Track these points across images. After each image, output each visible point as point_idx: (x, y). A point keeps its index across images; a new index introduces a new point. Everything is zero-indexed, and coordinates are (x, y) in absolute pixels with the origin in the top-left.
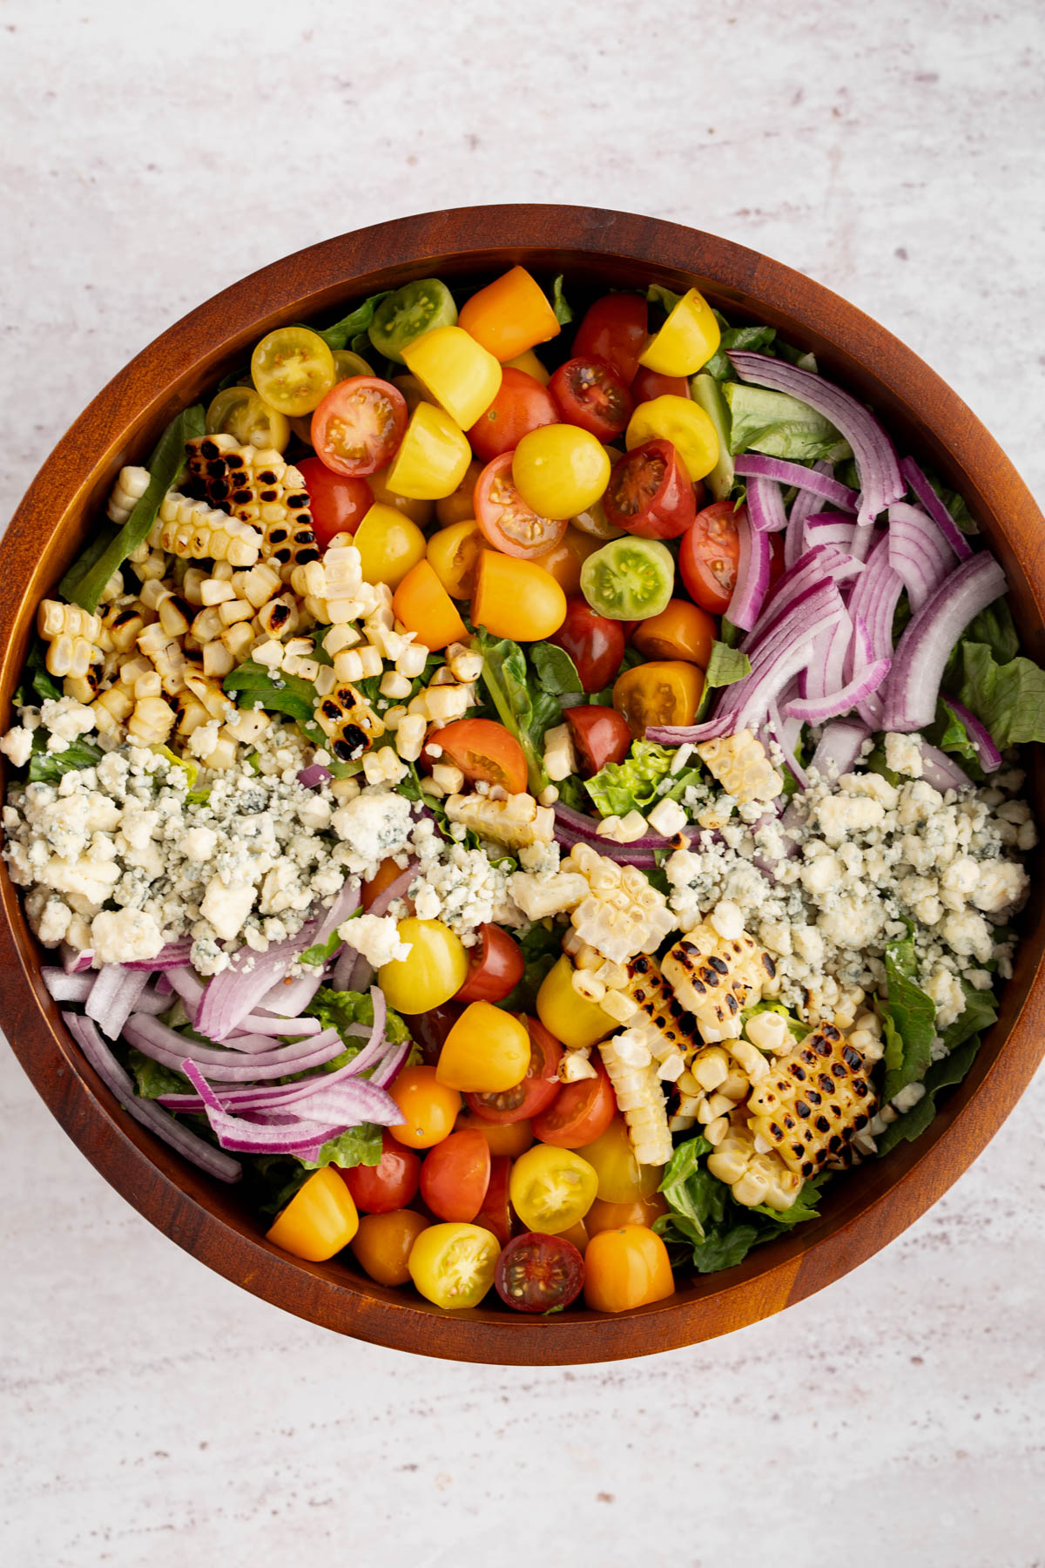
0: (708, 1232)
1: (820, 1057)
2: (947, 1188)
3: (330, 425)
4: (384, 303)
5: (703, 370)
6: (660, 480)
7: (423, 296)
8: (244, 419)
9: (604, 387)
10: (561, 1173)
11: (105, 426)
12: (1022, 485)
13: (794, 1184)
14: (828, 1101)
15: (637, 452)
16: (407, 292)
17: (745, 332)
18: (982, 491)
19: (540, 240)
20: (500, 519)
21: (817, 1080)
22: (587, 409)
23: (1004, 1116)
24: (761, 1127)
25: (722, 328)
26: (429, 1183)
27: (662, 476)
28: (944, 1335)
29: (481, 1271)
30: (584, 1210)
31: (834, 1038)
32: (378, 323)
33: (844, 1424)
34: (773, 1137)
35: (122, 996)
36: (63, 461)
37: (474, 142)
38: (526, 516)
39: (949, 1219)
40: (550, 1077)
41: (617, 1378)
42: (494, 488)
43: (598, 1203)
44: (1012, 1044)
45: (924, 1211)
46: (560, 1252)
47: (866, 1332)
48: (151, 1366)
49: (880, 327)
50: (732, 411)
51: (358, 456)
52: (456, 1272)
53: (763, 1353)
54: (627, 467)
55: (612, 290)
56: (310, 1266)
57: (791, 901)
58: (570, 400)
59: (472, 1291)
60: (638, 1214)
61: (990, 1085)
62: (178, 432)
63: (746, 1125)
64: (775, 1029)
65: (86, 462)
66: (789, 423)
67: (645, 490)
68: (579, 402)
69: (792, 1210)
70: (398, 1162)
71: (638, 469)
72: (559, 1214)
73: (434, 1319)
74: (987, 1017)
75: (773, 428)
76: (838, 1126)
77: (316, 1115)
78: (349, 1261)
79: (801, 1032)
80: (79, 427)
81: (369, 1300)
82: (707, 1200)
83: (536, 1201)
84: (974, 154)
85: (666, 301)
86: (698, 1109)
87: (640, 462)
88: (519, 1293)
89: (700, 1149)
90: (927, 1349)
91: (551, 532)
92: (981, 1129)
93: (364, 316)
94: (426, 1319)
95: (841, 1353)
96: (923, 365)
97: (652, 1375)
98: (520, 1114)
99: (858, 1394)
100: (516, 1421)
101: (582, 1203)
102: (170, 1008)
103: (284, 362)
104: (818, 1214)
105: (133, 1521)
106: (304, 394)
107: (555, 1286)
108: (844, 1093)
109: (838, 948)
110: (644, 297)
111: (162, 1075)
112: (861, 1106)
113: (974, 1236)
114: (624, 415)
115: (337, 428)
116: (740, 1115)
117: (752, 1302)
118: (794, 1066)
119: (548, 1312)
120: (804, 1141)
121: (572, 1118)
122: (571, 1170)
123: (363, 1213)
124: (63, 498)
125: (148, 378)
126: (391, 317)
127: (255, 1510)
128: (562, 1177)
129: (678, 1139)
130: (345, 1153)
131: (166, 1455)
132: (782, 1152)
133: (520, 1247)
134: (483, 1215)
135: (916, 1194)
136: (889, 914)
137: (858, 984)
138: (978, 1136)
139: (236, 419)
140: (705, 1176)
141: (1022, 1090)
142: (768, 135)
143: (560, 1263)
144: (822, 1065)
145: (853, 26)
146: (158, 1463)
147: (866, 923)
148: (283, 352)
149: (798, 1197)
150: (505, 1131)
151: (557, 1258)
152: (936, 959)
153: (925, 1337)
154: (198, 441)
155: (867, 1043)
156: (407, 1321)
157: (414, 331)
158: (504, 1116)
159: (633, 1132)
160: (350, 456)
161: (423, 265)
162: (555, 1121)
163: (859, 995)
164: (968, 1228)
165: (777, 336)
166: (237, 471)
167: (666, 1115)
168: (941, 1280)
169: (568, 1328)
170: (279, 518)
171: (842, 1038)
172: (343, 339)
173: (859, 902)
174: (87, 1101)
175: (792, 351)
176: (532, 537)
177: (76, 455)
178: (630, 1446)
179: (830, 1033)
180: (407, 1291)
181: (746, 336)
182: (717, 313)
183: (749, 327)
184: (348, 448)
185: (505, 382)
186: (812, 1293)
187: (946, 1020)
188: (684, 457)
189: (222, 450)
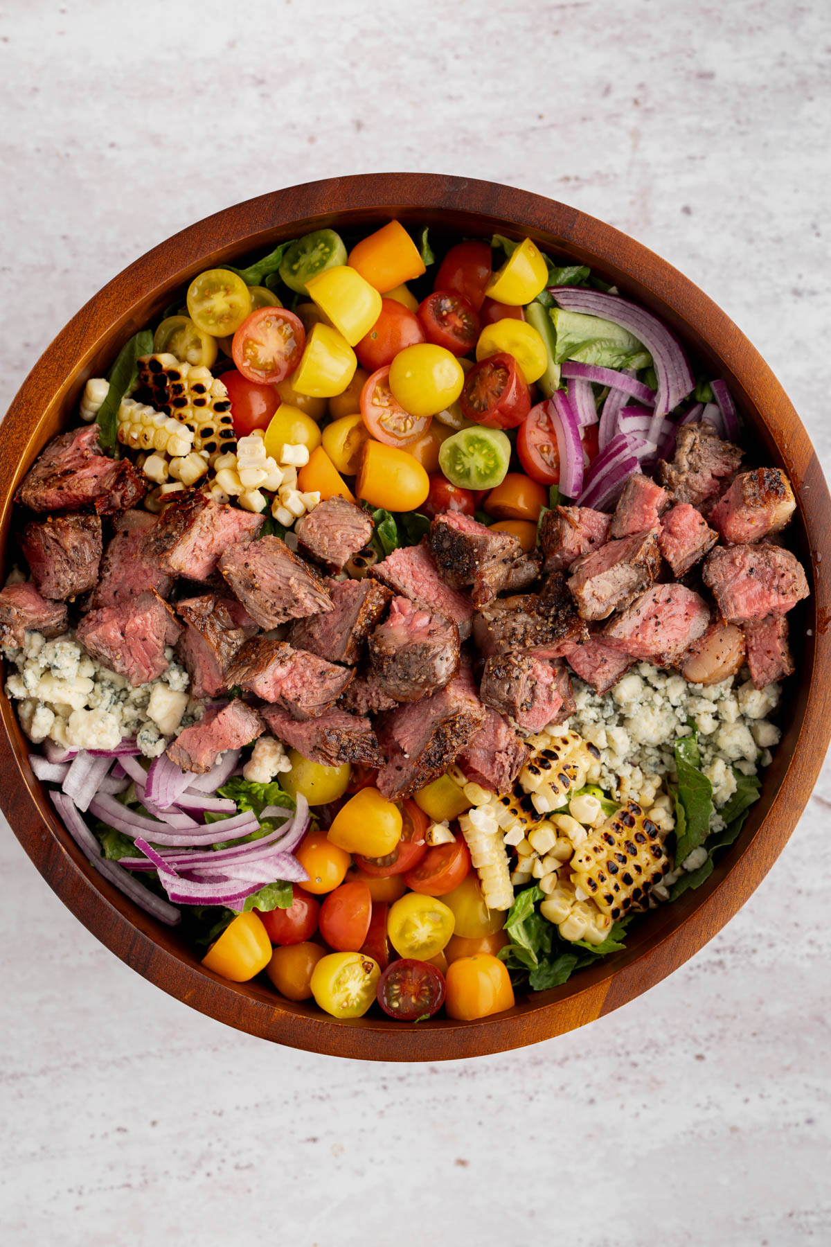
0: (540, 961)
1: (626, 828)
2: (723, 926)
3: (246, 345)
4: (290, 249)
5: (536, 300)
6: (505, 385)
7: (321, 242)
8: (182, 340)
9: (460, 313)
10: (426, 914)
11: (77, 344)
12: (780, 387)
13: (606, 924)
14: (632, 861)
15: (485, 362)
16: (307, 241)
17: (566, 270)
18: (749, 391)
19: (410, 200)
20: (380, 418)
21: (623, 845)
22: (446, 331)
23: (766, 870)
24: (581, 881)
25: (549, 267)
26: (325, 922)
27: (506, 381)
28: (721, 1038)
29: (365, 989)
30: (444, 943)
31: (637, 813)
32: (286, 265)
33: (645, 1106)
34: (589, 889)
35: (90, 779)
36: (45, 370)
37: (359, 125)
38: (400, 415)
39: (724, 949)
40: (418, 841)
41: (470, 1071)
42: (375, 395)
43: (455, 939)
44: (773, 815)
45: (705, 943)
46: (427, 973)
47: (661, 1036)
48: (114, 1062)
49: (670, 266)
50: (557, 330)
51: (269, 368)
52: (347, 989)
53: (582, 1052)
54: (478, 374)
55: (464, 239)
56: (235, 985)
57: (606, 708)
58: (433, 324)
59: (359, 1004)
60: (486, 946)
61: (756, 847)
62: (132, 350)
63: (569, 879)
64: (592, 808)
65: (63, 371)
66: (601, 340)
67: (492, 392)
68: (440, 325)
69: (604, 944)
70: (303, 905)
71: (487, 376)
72: (425, 946)
73: (330, 1026)
74: (753, 796)
75: (588, 343)
76: (639, 880)
77: (242, 875)
78: (265, 981)
79: (611, 809)
80: (57, 344)
81: (280, 1012)
82: (539, 936)
83: (407, 936)
84: (742, 134)
85: (506, 247)
86: (533, 866)
87: (488, 371)
88: (396, 1005)
89: (536, 895)
90: (708, 1049)
91: (418, 426)
92: (749, 880)
93: (275, 259)
94: (324, 1027)
95: (642, 1052)
96: (703, 295)
97: (497, 1069)
98: (396, 869)
99: (655, 1084)
100: (393, 1104)
101: (442, 938)
102: (126, 790)
103: (212, 296)
104: (624, 947)
105: (100, 1181)
106: (227, 321)
107: (423, 1000)
108: (644, 855)
109: (640, 745)
110: (489, 244)
111: (122, 841)
112: (657, 865)
113: (743, 963)
114: (474, 334)
115: (251, 347)
116: (565, 872)
117: (573, 1013)
118: (606, 834)
119: (418, 1020)
120: (613, 892)
121: (436, 872)
122: (433, 912)
123: (275, 946)
124: (45, 398)
125: (110, 306)
126: (296, 259)
127: (194, 1173)
128: (427, 916)
129: (518, 890)
130: (265, 900)
131: (125, 1130)
132: (597, 901)
133: (397, 970)
134: (367, 946)
135: (699, 929)
136: (679, 719)
137: (655, 773)
138: (746, 886)
139: (176, 341)
140: (538, 918)
141: (780, 850)
142: (584, 119)
143: (427, 982)
144: (628, 834)
145: (649, 36)
146: (119, 1137)
147: (662, 726)
148: (212, 289)
149: (609, 934)
150: (384, 883)
151: (424, 978)
152: (714, 753)
153: (707, 1040)
154: (146, 358)
155: (662, 818)
156: (309, 1028)
157: (316, 269)
158: (382, 871)
159: (484, 884)
160: (263, 368)
161: (321, 219)
162: (422, 874)
163: (657, 781)
164: (739, 956)
165: (591, 273)
166: (176, 383)
167: (508, 871)
168: (718, 996)
169: (431, 1033)
170: (207, 419)
171: (643, 813)
172: (259, 277)
173: (657, 709)
174: (65, 859)
175: (601, 283)
176: (405, 431)
177: (55, 366)
178: (480, 1123)
179: (634, 810)
180: (309, 1004)
181: (567, 274)
182: (545, 256)
183: (570, 266)
184: (261, 362)
185: (384, 310)
186: (619, 1006)
187: (723, 798)
188: (521, 365)
189: (165, 366)
